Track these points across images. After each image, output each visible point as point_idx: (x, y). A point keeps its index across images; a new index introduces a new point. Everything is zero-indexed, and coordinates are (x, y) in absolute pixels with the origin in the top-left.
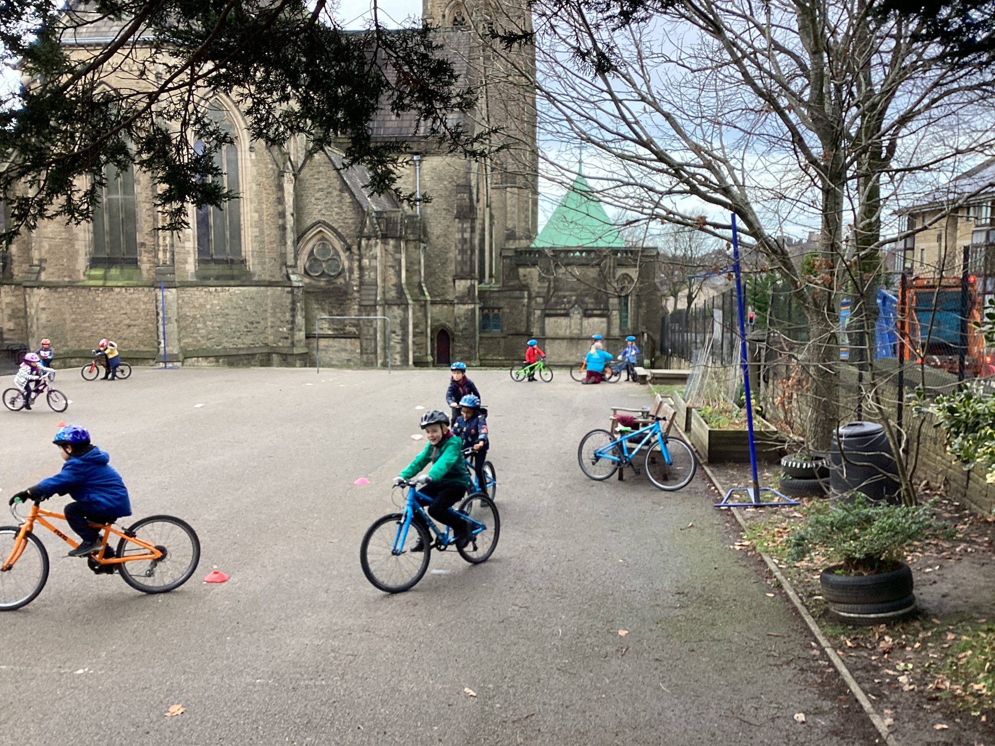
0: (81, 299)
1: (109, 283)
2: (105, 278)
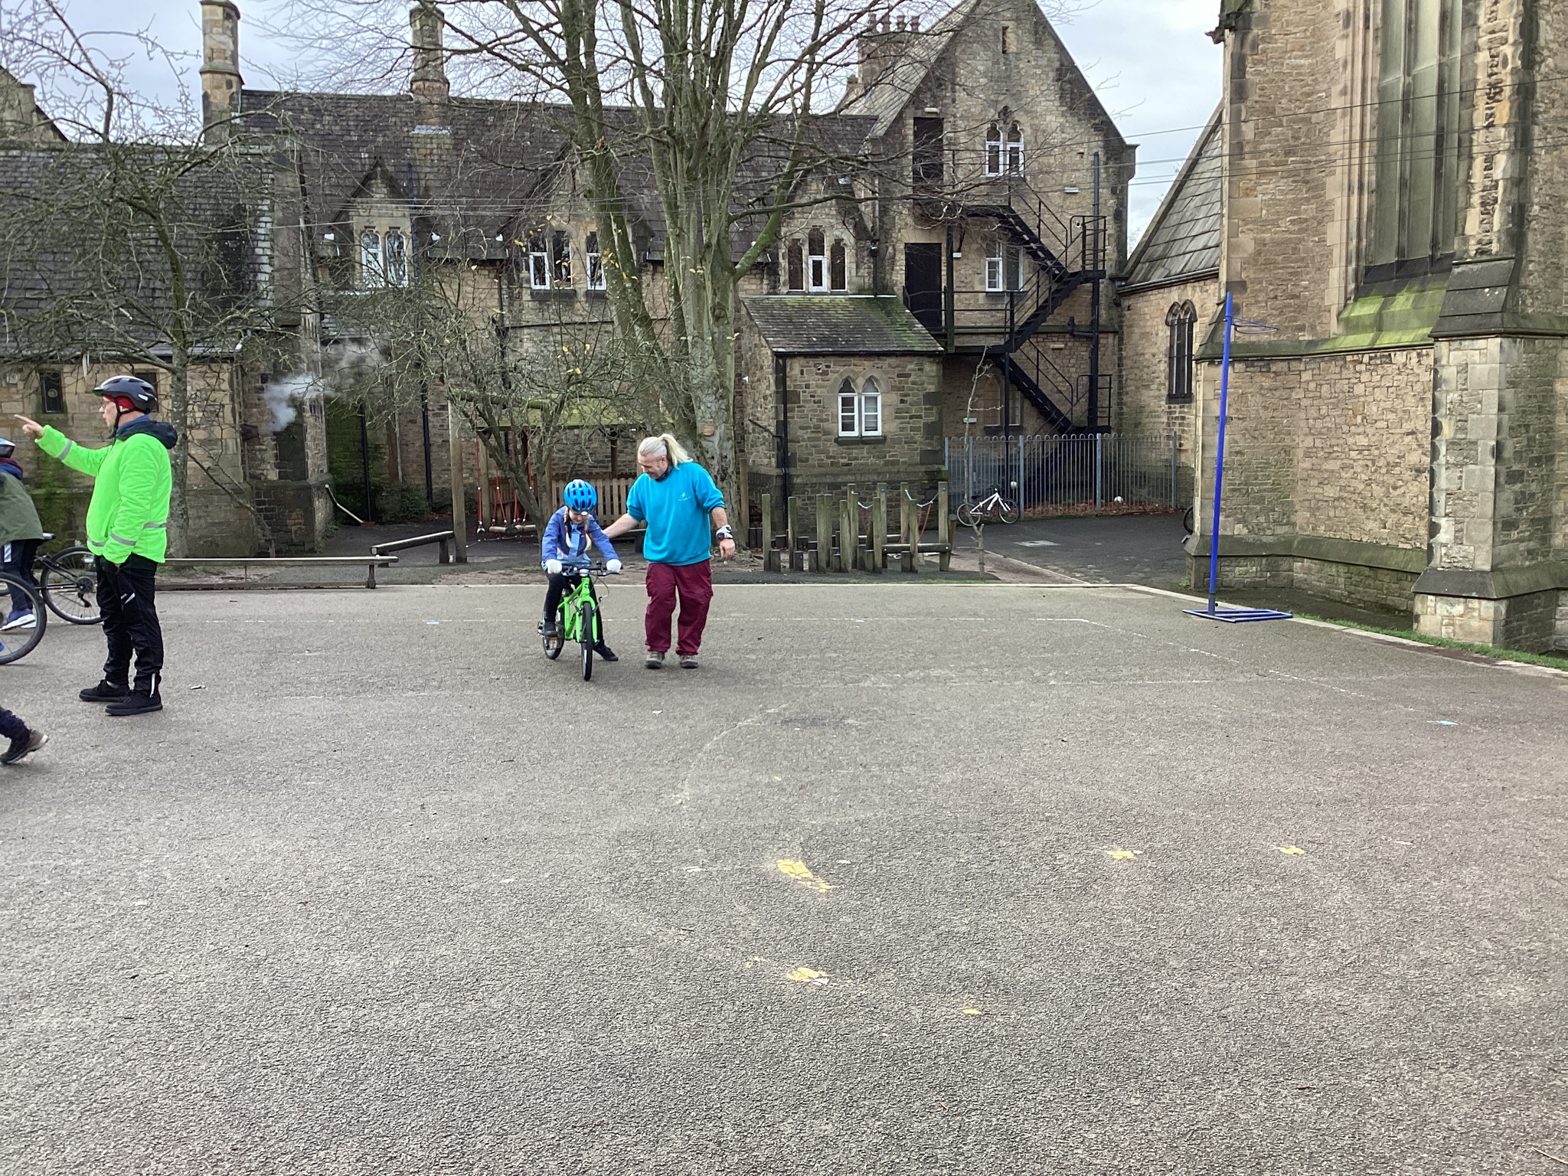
0: (1325, 388)
1: (1386, 340)
2: (1379, 324)
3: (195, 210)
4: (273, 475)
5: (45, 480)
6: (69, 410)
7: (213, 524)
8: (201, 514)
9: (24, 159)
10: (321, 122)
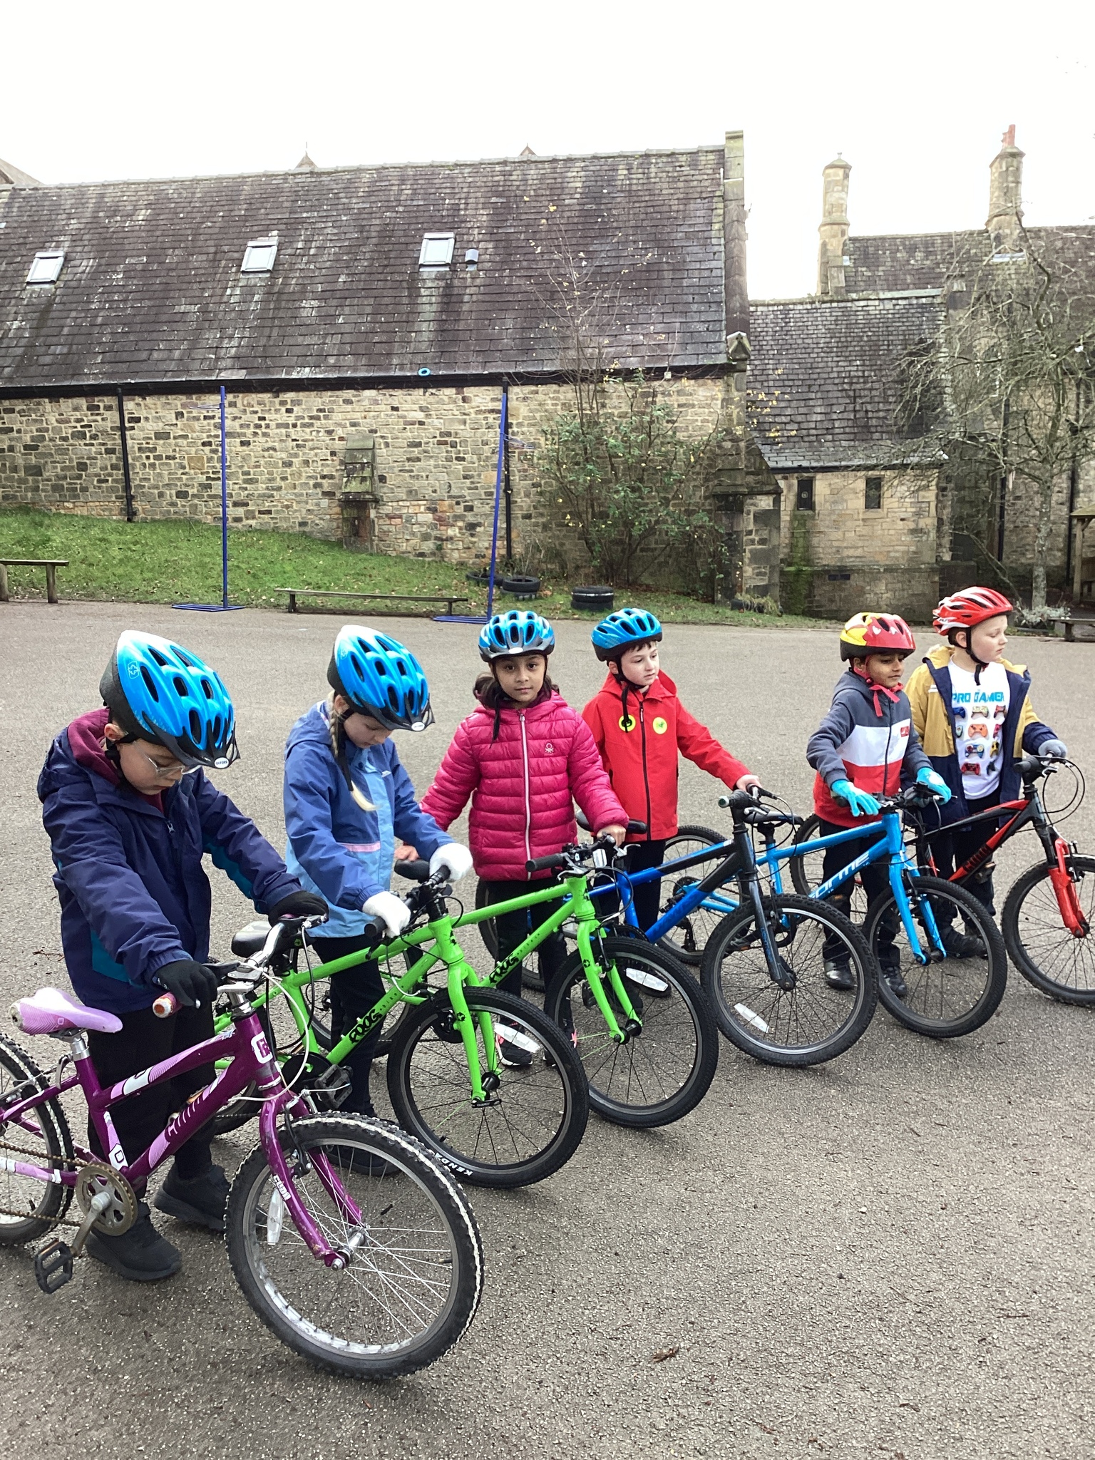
3: (888, 345)
4: (947, 557)
5: (795, 560)
6: (817, 508)
7: (913, 595)
8: (905, 587)
9: (759, 313)
10: (914, 257)
